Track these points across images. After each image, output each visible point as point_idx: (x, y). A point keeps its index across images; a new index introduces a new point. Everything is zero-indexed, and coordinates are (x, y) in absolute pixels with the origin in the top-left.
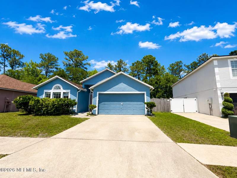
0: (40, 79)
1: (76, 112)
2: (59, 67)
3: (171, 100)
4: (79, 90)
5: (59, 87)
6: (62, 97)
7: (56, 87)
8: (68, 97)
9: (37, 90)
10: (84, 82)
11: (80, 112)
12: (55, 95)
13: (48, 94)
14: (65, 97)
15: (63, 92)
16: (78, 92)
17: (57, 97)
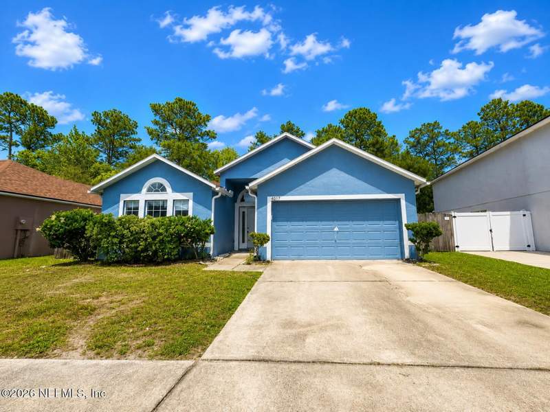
0: (97, 173)
1: (211, 253)
2: (138, 144)
3: (455, 217)
4: (217, 193)
5: (162, 185)
6: (170, 212)
7: (153, 185)
8: (186, 213)
9: (101, 194)
10: (223, 173)
12: (150, 207)
13: (132, 206)
14: (178, 213)
15: (174, 200)
16: (216, 199)
17: (156, 214)
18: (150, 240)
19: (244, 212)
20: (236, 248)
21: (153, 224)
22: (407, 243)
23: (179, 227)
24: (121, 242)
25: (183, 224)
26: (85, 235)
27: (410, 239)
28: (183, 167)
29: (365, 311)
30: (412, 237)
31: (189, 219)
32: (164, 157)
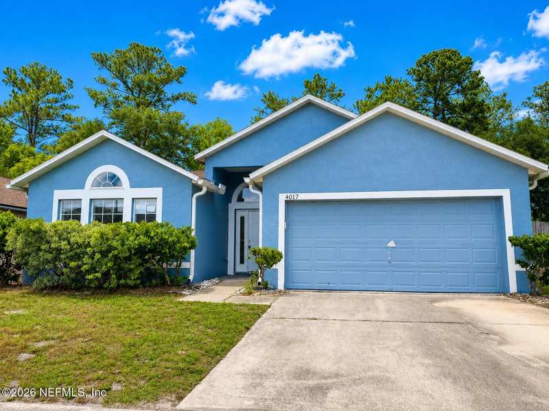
0: (14, 159)
1: (191, 277)
2: (74, 115)
4: (199, 189)
5: (115, 176)
6: (127, 218)
7: (100, 176)
8: (151, 217)
9: (26, 190)
10: (209, 158)
11: (209, 277)
12: (98, 210)
13: (72, 206)
14: (139, 218)
15: (133, 199)
16: (198, 198)
17: (107, 220)
18: (98, 256)
19: (242, 219)
20: (230, 272)
21: (102, 235)
22: (513, 268)
23: (143, 239)
24: (56, 259)
25: (147, 233)
26: (5, 248)
27: (518, 262)
28: (146, 148)
29: (427, 361)
30: (523, 258)
31: (158, 226)
32: (116, 134)
